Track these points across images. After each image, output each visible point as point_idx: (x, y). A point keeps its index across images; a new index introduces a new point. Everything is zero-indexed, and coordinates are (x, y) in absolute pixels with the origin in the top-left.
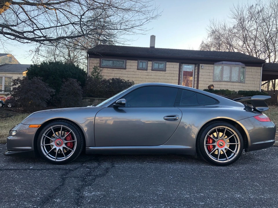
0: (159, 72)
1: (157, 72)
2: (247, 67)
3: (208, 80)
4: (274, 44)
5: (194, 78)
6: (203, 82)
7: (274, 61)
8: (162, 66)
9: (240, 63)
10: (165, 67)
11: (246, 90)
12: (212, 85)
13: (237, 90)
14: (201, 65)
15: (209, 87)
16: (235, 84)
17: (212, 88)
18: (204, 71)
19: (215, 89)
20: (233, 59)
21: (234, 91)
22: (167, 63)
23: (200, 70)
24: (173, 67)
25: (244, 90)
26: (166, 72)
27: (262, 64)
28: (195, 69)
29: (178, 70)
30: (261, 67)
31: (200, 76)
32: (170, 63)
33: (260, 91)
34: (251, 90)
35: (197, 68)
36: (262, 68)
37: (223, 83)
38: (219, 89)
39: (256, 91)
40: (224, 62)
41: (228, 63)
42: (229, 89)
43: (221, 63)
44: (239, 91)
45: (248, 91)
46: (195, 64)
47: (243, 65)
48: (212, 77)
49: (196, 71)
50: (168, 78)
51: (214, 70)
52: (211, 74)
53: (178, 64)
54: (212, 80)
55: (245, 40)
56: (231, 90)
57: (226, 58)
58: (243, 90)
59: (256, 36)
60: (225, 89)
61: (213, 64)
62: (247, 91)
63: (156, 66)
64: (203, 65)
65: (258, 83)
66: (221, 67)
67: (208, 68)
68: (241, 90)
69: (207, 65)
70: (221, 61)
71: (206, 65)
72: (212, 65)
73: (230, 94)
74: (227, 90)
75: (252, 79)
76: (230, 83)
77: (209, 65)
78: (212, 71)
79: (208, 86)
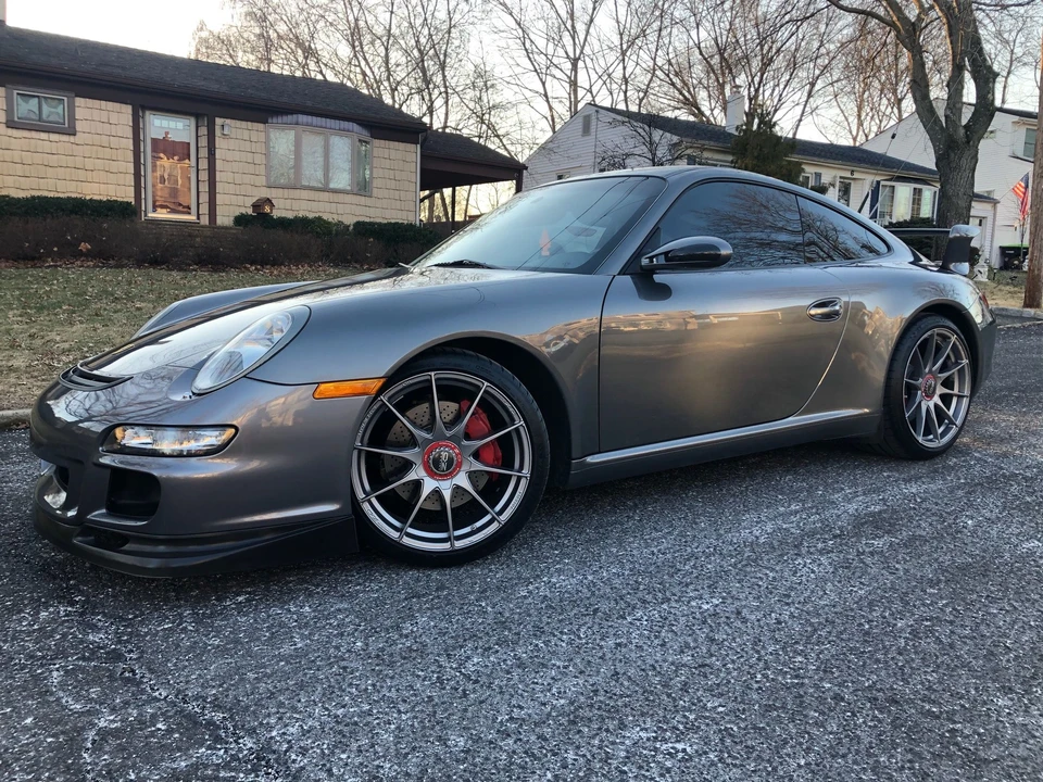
0: (44, 136)
1: (34, 134)
2: (377, 142)
3: (247, 179)
4: (443, 66)
5: (198, 170)
6: (231, 188)
7: (445, 127)
8: (53, 111)
9: (356, 127)
10: (72, 119)
11: (378, 220)
12: (269, 201)
13: (350, 220)
14: (219, 121)
15: (255, 206)
16: (341, 197)
17: (267, 209)
18: (232, 144)
19: (276, 214)
20: (332, 108)
21: (340, 223)
22: (79, 101)
23: (219, 142)
24: (103, 120)
25: (372, 220)
26: (79, 138)
27: (418, 133)
28: (197, 137)
29: (129, 132)
30: (417, 143)
31: (219, 165)
32: (90, 102)
33: (418, 223)
34: (393, 221)
35: (204, 131)
36: (419, 146)
37: (305, 194)
38: (290, 215)
39: (406, 222)
40: (303, 118)
41: (314, 123)
42: (325, 217)
43: (290, 118)
44: (358, 224)
45: (385, 224)
46: (198, 116)
47: (365, 134)
48: (262, 169)
49: (204, 142)
50: (89, 164)
51: (267, 142)
52: (260, 159)
53: (128, 109)
54: (262, 180)
55: (355, 36)
56: (330, 220)
57: (309, 103)
58: (367, 220)
59: (389, 31)
60: (311, 216)
61: (265, 122)
62: (380, 224)
63: (26, 108)
64: (228, 121)
65: (411, 196)
66: (291, 135)
67: (246, 135)
68: (361, 219)
69: (244, 124)
70: (292, 114)
71: (238, 123)
72: (261, 126)
73: (330, 233)
74: (320, 218)
75: (393, 184)
76: (325, 196)
77: (249, 123)
78: (261, 148)
79: (250, 201)
